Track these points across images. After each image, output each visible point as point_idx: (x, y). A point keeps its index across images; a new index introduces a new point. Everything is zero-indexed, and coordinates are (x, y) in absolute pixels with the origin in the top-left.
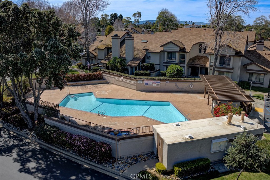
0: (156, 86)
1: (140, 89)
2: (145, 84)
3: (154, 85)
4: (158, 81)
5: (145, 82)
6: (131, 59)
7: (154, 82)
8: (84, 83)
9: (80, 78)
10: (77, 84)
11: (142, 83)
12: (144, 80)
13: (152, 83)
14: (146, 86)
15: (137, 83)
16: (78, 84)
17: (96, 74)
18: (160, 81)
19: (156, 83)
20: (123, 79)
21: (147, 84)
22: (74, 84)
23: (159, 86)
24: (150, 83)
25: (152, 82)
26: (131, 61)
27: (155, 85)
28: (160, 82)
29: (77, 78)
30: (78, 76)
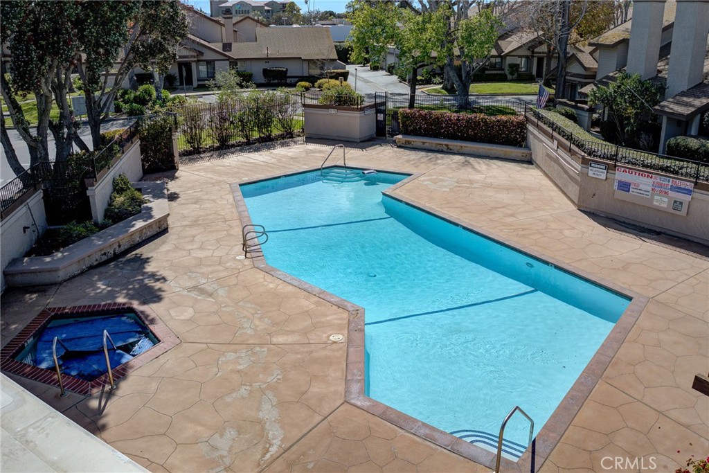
0: (664, 205)
1: (592, 205)
2: (616, 184)
3: (656, 197)
4: (683, 184)
5: (621, 175)
6: (685, 88)
7: (660, 185)
8: (447, 145)
9: (442, 128)
10: (424, 143)
11: (603, 176)
12: (615, 166)
13: (649, 189)
14: (621, 195)
15: (584, 175)
16: (426, 145)
17: (498, 121)
18: (690, 186)
19: (672, 194)
20: (556, 151)
21: (625, 186)
22: (415, 144)
23: (683, 213)
24: (641, 187)
25: (650, 181)
26: (683, 94)
27: (662, 202)
28: (689, 192)
29: (432, 125)
30: (438, 118)
